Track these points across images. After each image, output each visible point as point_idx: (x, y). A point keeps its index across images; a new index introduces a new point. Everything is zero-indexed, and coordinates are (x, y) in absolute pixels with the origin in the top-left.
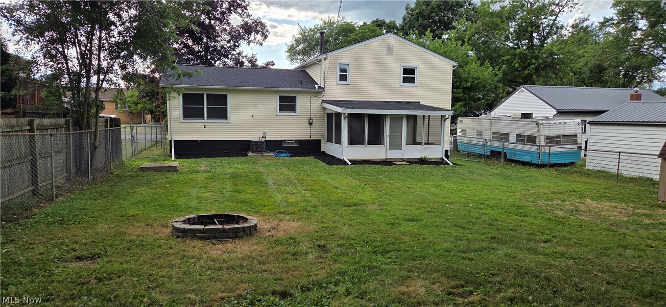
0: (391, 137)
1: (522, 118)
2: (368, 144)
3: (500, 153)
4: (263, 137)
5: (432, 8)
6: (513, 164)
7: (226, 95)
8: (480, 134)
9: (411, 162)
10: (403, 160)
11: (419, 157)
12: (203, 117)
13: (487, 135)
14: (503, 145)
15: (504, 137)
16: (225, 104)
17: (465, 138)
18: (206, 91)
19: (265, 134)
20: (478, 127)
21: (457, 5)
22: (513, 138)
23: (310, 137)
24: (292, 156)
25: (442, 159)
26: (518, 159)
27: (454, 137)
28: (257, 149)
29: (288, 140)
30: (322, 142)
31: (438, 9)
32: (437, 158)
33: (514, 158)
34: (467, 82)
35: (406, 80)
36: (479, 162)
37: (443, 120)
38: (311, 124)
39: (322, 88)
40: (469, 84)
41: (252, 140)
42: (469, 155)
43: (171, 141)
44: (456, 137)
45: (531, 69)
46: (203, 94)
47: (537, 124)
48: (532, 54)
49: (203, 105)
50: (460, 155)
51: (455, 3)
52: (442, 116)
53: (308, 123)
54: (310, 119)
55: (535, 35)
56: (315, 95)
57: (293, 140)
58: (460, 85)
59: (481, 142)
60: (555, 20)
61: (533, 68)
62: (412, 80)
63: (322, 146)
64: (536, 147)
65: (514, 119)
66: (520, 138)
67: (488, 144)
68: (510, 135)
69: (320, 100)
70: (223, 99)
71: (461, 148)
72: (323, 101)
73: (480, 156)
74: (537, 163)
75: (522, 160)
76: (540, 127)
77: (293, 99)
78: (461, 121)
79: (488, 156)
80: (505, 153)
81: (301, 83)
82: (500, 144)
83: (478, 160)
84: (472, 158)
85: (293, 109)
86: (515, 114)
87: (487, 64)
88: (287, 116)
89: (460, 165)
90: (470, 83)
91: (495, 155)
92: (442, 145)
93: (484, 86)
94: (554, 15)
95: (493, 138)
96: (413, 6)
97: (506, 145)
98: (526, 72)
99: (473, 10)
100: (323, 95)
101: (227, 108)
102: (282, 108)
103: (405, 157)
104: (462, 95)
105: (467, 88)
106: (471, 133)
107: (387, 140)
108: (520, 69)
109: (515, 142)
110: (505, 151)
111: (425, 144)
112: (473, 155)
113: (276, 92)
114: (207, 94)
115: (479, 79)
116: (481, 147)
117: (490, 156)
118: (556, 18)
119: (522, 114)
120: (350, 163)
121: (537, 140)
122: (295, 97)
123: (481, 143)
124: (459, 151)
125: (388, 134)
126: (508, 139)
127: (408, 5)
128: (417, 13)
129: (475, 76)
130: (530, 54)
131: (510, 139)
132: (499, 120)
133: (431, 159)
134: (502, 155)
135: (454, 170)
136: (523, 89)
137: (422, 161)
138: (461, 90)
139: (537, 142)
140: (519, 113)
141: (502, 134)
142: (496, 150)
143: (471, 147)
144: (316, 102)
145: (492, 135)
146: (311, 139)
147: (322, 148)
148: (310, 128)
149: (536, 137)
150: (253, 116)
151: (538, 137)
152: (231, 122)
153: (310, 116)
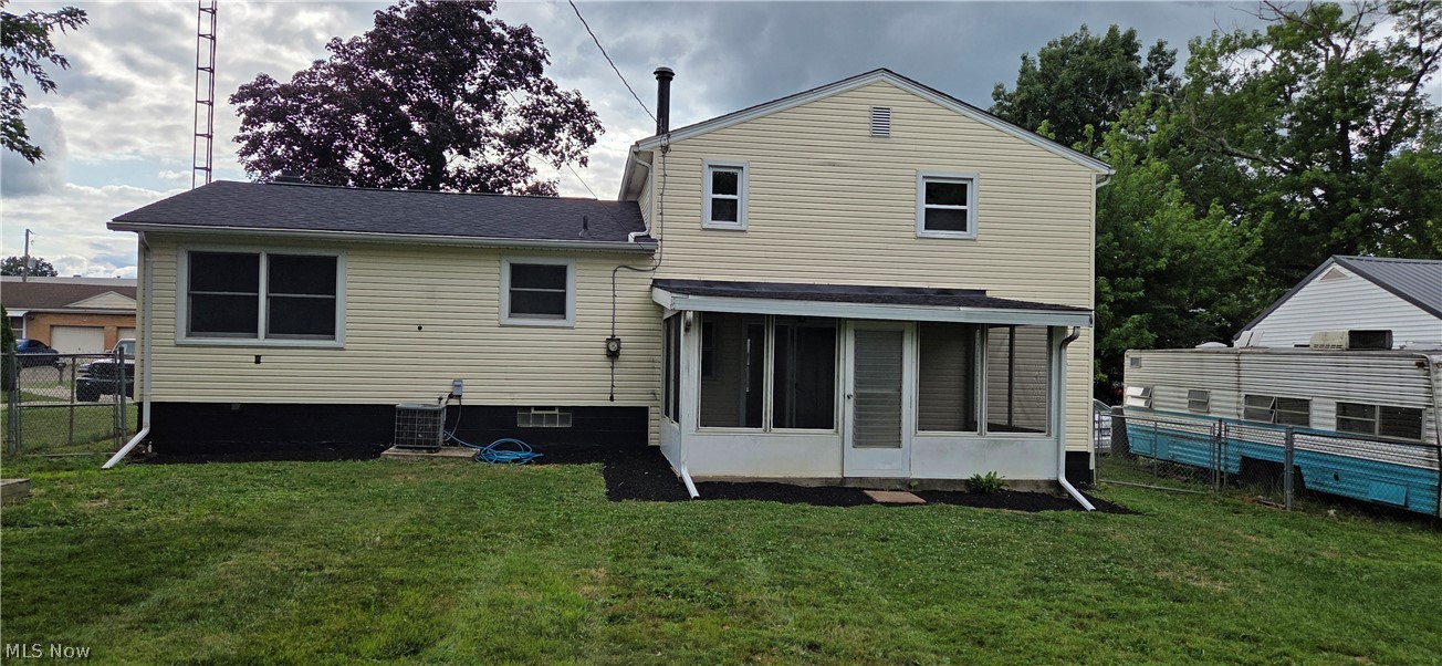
0: (861, 402)
1: (1352, 346)
2: (776, 425)
3: (1275, 468)
4: (451, 396)
5: (1062, 89)
6: (1332, 512)
7: (334, 260)
8: (1200, 401)
9: (933, 493)
10: (906, 485)
11: (967, 474)
12: (252, 329)
13: (1226, 404)
14: (1289, 440)
15: (1293, 412)
16: (330, 286)
17: (1151, 416)
18: (265, 245)
19: (458, 384)
20: (1195, 381)
21: (1127, 78)
22: (1324, 417)
23: (612, 399)
24: (539, 461)
25: (1056, 484)
26: (1348, 494)
27: (1116, 411)
28: (412, 434)
29: (537, 408)
30: (651, 416)
31: (1077, 92)
32: (1036, 483)
33: (1331, 487)
34: (1156, 256)
35: (933, 220)
36: (1203, 497)
37: (1056, 343)
38: (613, 355)
39: (655, 240)
40: (1162, 264)
41: (401, 403)
42: (1168, 469)
43: (140, 405)
44: (1121, 411)
45: (1349, 226)
46: (256, 258)
47: (1420, 365)
48: (1347, 183)
49: (256, 289)
50: (1137, 468)
51: (1123, 75)
52: (1050, 328)
53: (604, 351)
54: (613, 339)
55: (1353, 135)
56: (628, 263)
57: (553, 408)
58: (1136, 267)
59: (1203, 428)
60: (1413, 91)
61: (1355, 224)
62: (958, 221)
63: (651, 429)
64: (1422, 452)
65: (1322, 350)
66: (1353, 418)
67: (1233, 434)
68: (1313, 406)
69: (647, 278)
70: (322, 274)
71: (1137, 445)
72: (656, 283)
73: (1203, 474)
74: (1429, 510)
75: (1370, 497)
76: (1433, 376)
77: (558, 276)
78: (1135, 362)
79: (1232, 478)
80: (1297, 468)
81: (585, 226)
82: (1276, 437)
83: (1196, 488)
84: (1175, 483)
85: (557, 307)
86: (1326, 334)
87: (1216, 208)
88: (537, 332)
89: (1125, 511)
90: (1164, 259)
91: (1259, 474)
92: (1054, 434)
93: (1209, 270)
94: (1409, 80)
95: (1248, 414)
96: (1011, 87)
97: (1301, 441)
98: (1334, 235)
99: (1172, 92)
100: (654, 263)
101: (334, 300)
102: (519, 305)
103: (917, 473)
104: (1141, 293)
105: (1158, 274)
106: (1172, 400)
107: (845, 410)
108: (1314, 226)
109: (1333, 429)
110: (1296, 461)
111: (992, 428)
112: (1179, 472)
113: (499, 252)
114: (271, 258)
115: (1193, 249)
116: (1207, 445)
117: (1241, 476)
118: (1414, 88)
119: (1351, 333)
120: (694, 492)
121: (1426, 425)
122: (562, 271)
123: (1207, 432)
124: (1134, 457)
125: (850, 389)
126: (1305, 420)
127: (1000, 87)
128: (1022, 102)
129: (1180, 241)
130: (1342, 185)
131: (1313, 420)
132: (1266, 353)
133: (1015, 482)
134: (1288, 474)
135: (1095, 537)
136: (1338, 267)
137: (980, 493)
138: (1140, 280)
139: (1425, 433)
140: (1340, 331)
141: (1282, 402)
142: (1261, 456)
143: (1174, 443)
144: (633, 287)
145: (1243, 406)
146: (615, 404)
147: (650, 436)
148: (612, 368)
149: (1418, 412)
150: (420, 328)
151: (1431, 414)
152: (347, 346)
153: (613, 329)
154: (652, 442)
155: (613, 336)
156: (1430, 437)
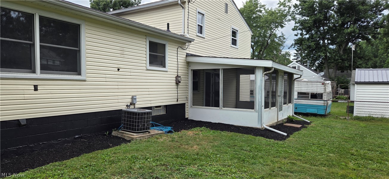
4: (131, 104)
19: (135, 98)
23: (177, 101)
26: (299, 112)
29: (156, 107)
30: (186, 107)
38: (178, 83)
47: (323, 84)
53: (175, 81)
56: (181, 46)
57: (160, 106)
62: (235, 43)
63: (186, 112)
64: (323, 102)
66: (302, 95)
69: (185, 52)
72: (187, 55)
74: (323, 114)
76: (326, 86)
101: (79, 51)
102: (152, 61)
103: (283, 118)
107: (279, 100)
113: (147, 34)
121: (324, 96)
137: (292, 121)
139: (323, 98)
144: (182, 55)
146: (179, 103)
147: (186, 114)
148: (177, 88)
149: (322, 94)
150: (118, 70)
151: (325, 94)
152: (88, 79)
153: (177, 72)
154: (186, 117)
155: (178, 75)
156: (325, 99)
